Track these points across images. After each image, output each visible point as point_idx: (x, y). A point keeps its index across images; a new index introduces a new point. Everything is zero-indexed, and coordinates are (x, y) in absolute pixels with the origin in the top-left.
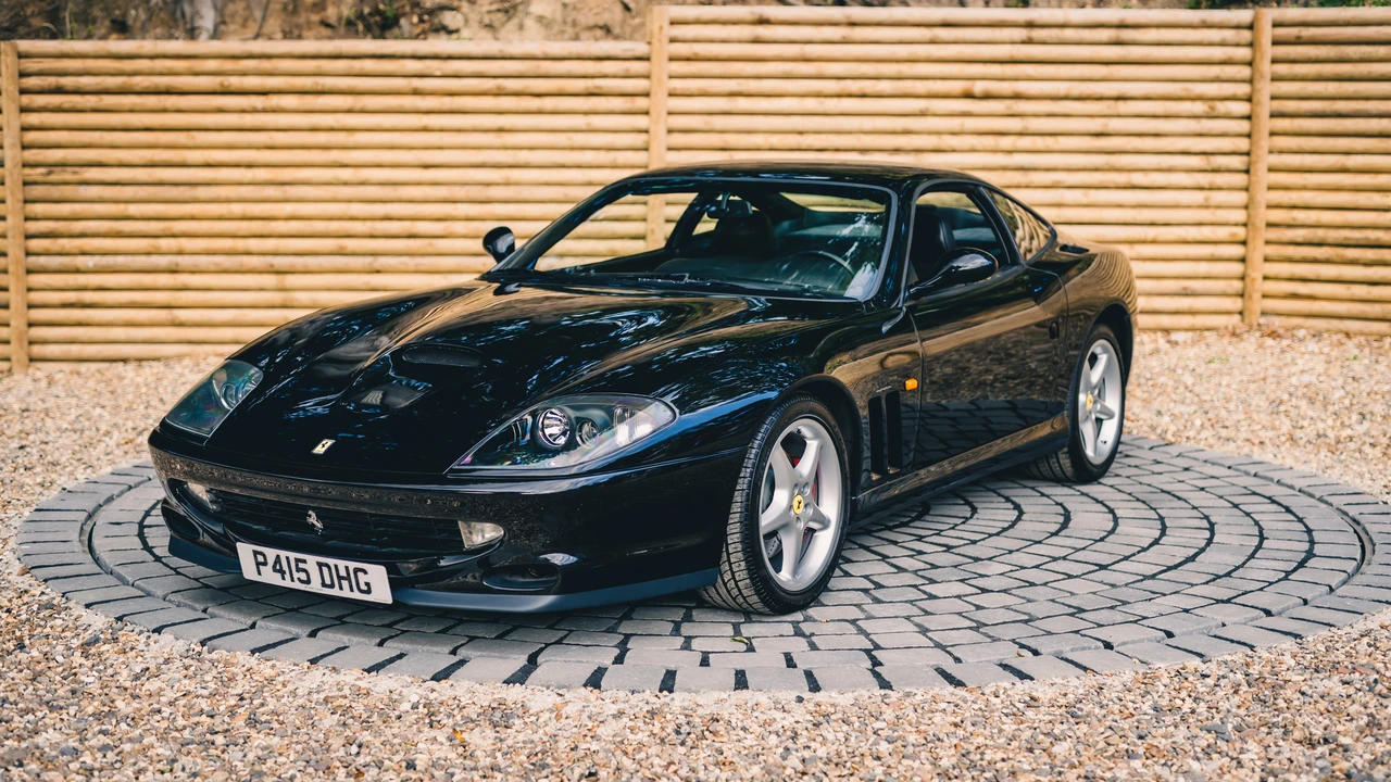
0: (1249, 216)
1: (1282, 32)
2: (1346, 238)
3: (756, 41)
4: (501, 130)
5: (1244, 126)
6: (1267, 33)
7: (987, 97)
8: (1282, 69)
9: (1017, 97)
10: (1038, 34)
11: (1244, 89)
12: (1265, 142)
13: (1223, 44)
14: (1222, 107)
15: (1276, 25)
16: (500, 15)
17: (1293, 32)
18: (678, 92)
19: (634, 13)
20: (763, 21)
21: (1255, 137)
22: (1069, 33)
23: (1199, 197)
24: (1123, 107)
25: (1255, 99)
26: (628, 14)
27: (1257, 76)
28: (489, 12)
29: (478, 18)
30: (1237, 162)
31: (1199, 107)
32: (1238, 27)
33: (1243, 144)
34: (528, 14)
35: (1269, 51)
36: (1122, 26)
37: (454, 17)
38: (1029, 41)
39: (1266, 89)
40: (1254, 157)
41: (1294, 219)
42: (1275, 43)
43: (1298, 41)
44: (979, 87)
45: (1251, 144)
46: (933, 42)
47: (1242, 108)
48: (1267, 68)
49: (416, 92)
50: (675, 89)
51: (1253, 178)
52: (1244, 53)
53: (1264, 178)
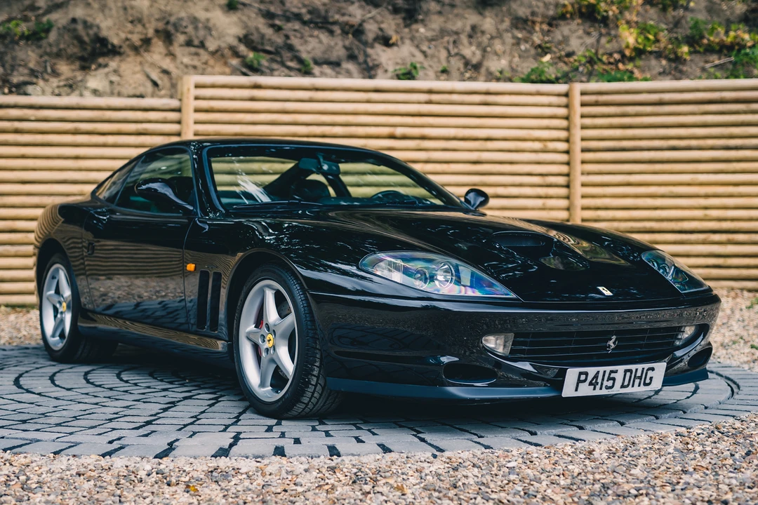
0: (570, 215)
1: (587, 98)
2: (632, 228)
3: (252, 99)
4: (77, 158)
5: (564, 157)
6: (577, 99)
7: (404, 138)
8: (588, 121)
9: (423, 138)
10: (435, 97)
11: (563, 134)
12: (578, 168)
13: (550, 105)
14: (551, 145)
15: (583, 93)
16: (66, 89)
17: (593, 98)
18: (200, 133)
19: (161, 87)
20: (257, 87)
21: (572, 164)
22: (455, 97)
23: (539, 202)
24: (490, 145)
25: (571, 140)
26: (156, 88)
27: (572, 126)
28: (58, 87)
29: (51, 90)
30: (562, 180)
31: (537, 145)
32: (559, 95)
33: (564, 169)
34: (86, 88)
35: (578, 110)
36: (488, 93)
37: (35, 89)
38: (430, 102)
39: (578, 134)
40: (572, 177)
41: (599, 216)
42: (583, 105)
43: (597, 104)
44: (399, 131)
45: (570, 169)
46: (368, 101)
47: (563, 146)
48: (578, 121)
49: (17, 131)
50: (198, 131)
51: (572, 191)
52: (563, 111)
53: (578, 190)
